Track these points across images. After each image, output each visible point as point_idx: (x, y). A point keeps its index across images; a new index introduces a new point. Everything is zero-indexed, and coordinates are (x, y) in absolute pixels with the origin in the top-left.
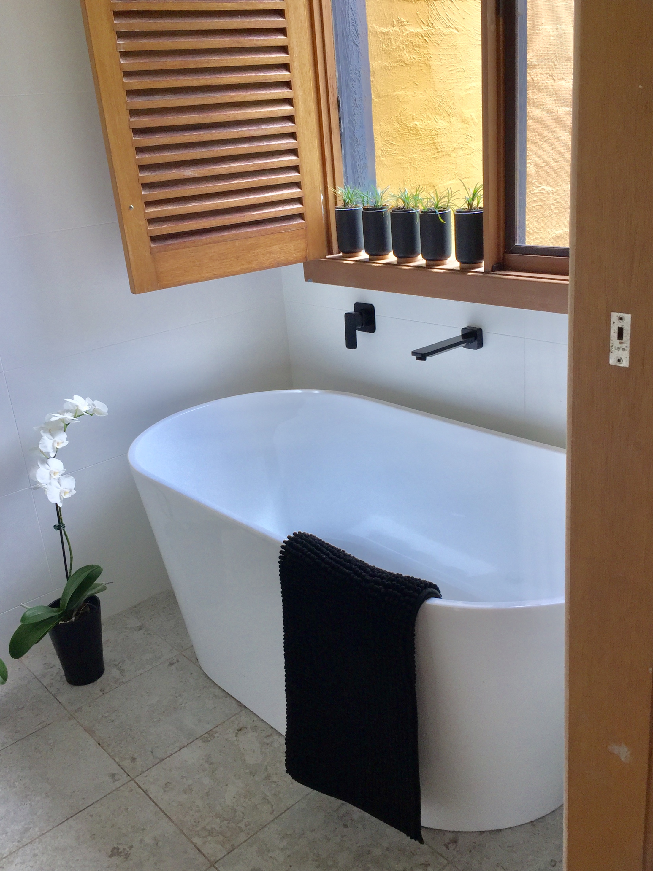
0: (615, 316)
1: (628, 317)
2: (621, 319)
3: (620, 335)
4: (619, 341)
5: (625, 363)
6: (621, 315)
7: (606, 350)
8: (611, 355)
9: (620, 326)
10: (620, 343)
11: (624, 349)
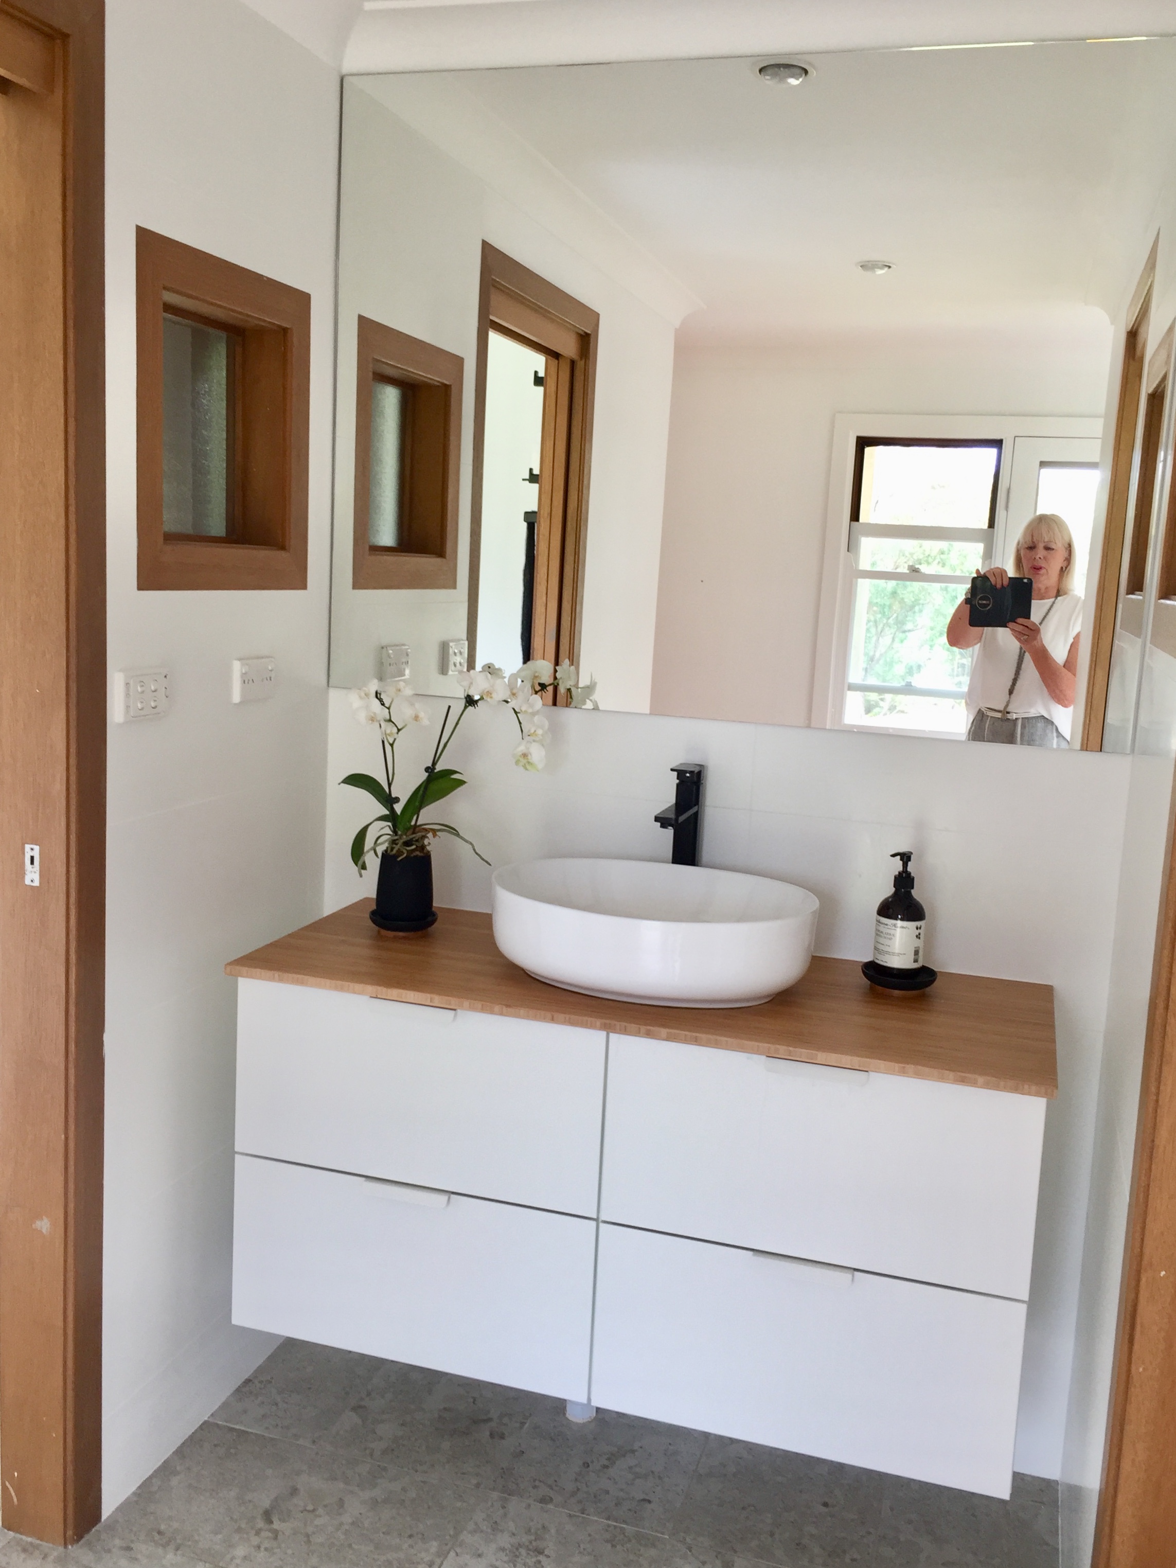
0: (28, 847)
1: (37, 848)
2: (32, 849)
3: (32, 862)
4: (31, 866)
5: (37, 883)
6: (32, 846)
7: (22, 873)
8: (26, 877)
9: (32, 855)
10: (32, 868)
11: (35, 872)
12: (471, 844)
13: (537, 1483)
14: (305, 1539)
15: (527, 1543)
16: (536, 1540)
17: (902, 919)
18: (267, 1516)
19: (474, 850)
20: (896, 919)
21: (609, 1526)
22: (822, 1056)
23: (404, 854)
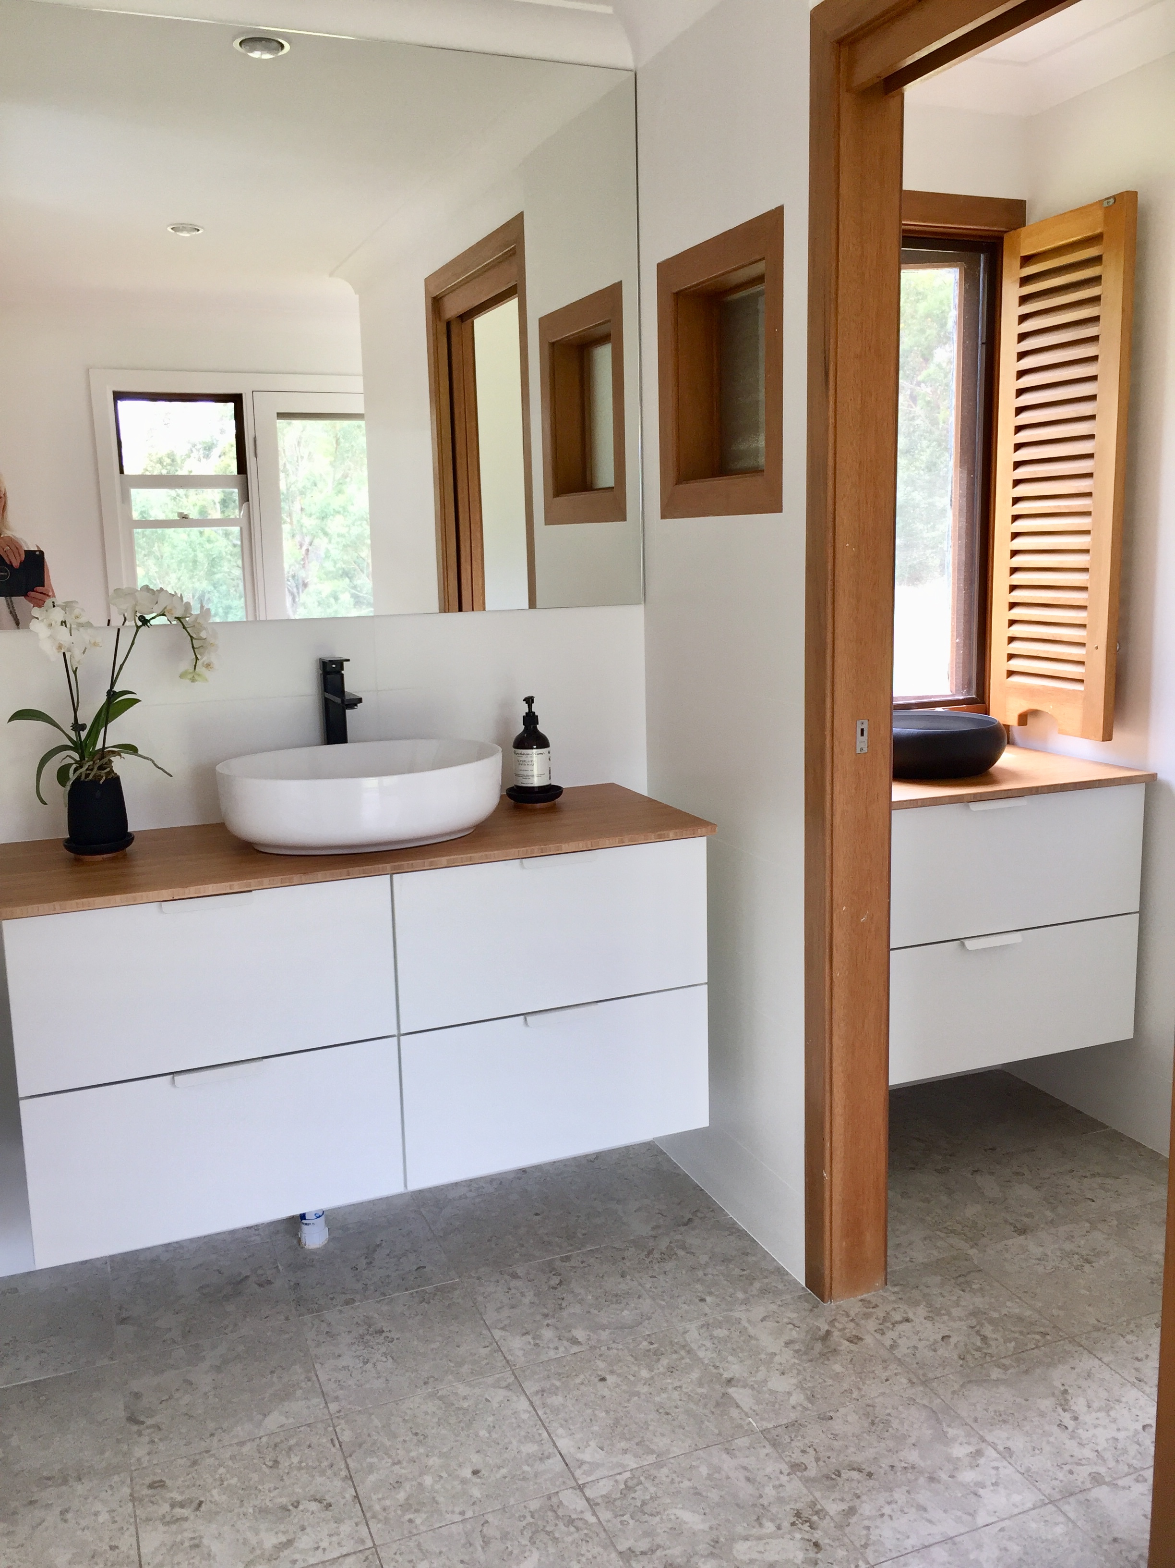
12: (151, 760)
13: (331, 1296)
14: (187, 1417)
15: (366, 1332)
16: (370, 1327)
17: (537, 748)
18: (132, 1419)
19: (155, 765)
20: (532, 748)
21: (412, 1294)
22: (565, 847)
23: (102, 777)
